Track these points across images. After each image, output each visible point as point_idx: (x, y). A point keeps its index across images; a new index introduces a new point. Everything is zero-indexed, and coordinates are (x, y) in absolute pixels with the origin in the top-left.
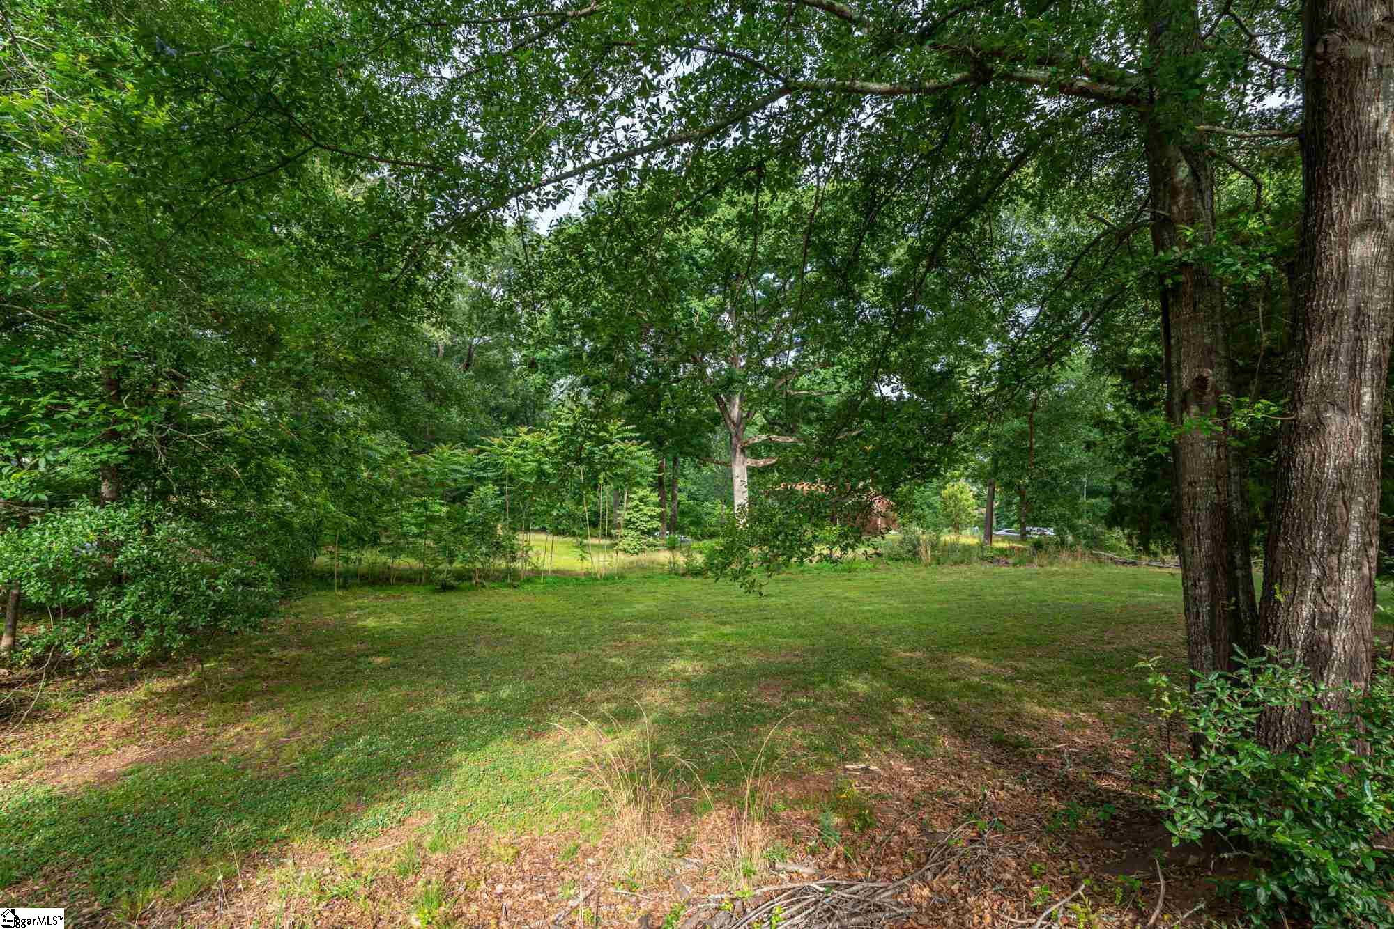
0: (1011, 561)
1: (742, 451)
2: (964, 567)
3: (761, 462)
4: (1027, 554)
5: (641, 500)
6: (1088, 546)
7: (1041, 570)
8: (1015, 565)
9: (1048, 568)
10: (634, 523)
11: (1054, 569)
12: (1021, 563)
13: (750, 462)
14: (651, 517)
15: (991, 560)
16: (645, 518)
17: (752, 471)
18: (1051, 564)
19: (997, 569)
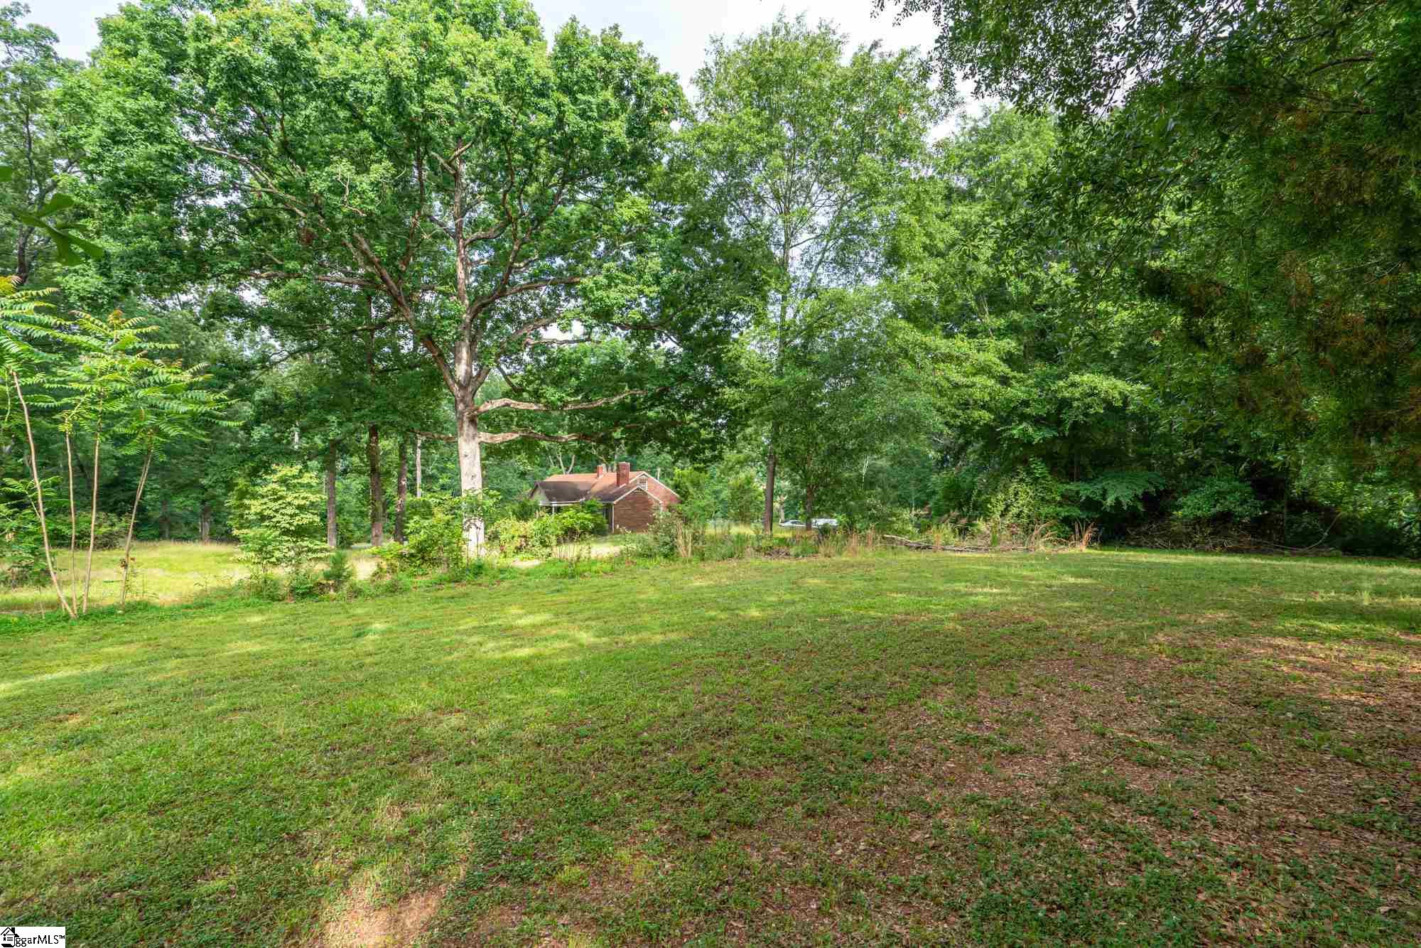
0: (792, 551)
1: (472, 421)
2: (734, 563)
3: (499, 438)
4: (811, 542)
5: (283, 481)
6: (879, 529)
7: (827, 560)
8: (797, 556)
9: (836, 559)
10: (270, 518)
11: (844, 558)
12: (804, 553)
13: (485, 437)
14: (299, 507)
15: (769, 552)
16: (290, 511)
17: (490, 451)
18: (840, 553)
19: (774, 563)
